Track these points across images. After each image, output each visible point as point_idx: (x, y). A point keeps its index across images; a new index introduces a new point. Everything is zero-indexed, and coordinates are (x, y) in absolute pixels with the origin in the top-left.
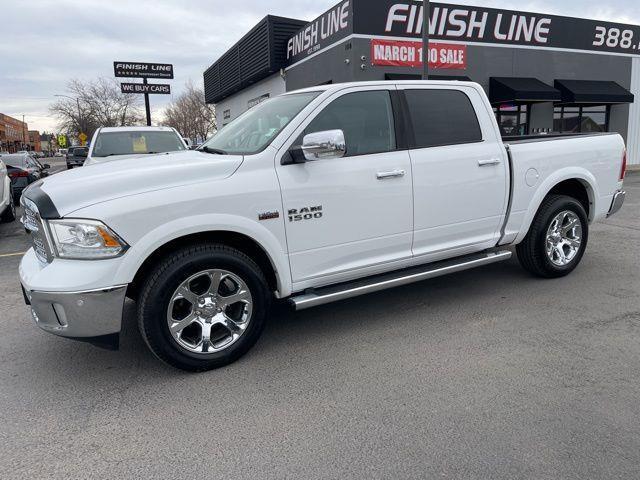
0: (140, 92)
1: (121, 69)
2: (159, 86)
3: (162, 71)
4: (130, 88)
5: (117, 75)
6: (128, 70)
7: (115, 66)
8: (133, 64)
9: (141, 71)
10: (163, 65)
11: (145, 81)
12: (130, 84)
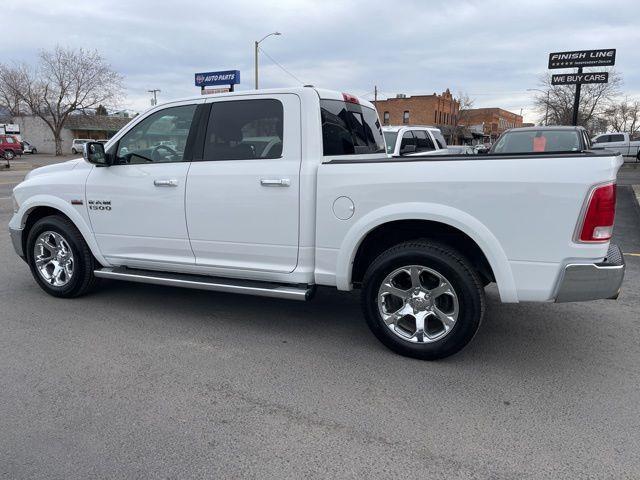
0: (571, 83)
1: (556, 60)
2: (594, 74)
3: (602, 58)
4: (562, 79)
5: (551, 67)
6: (564, 60)
7: (551, 57)
8: (569, 53)
9: (578, 60)
10: (603, 51)
11: (580, 71)
12: (561, 75)
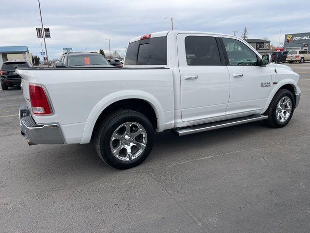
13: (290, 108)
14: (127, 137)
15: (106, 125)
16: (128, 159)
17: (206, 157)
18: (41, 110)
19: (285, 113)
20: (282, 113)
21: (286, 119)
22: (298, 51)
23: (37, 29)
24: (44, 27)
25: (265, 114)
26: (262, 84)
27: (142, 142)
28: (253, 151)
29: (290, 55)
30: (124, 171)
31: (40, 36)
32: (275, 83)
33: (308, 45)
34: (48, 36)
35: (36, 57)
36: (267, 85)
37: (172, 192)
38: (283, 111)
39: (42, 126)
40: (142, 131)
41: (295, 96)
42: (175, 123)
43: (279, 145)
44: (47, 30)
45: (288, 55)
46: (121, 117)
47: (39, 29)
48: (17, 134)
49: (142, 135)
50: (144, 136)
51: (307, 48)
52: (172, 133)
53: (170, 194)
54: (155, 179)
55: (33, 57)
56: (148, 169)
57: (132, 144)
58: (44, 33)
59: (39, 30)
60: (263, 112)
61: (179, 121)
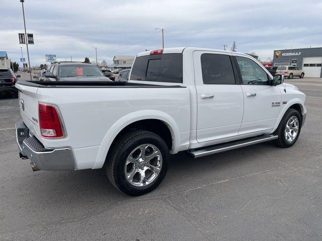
13: (297, 127)
14: (141, 160)
15: (120, 147)
16: (142, 185)
17: (222, 181)
18: (51, 132)
19: (292, 132)
20: (290, 133)
21: (294, 138)
22: (287, 67)
23: (19, 34)
24: (27, 33)
25: (274, 134)
26: (273, 103)
27: (156, 165)
28: (269, 173)
29: (279, 71)
30: (138, 197)
31: (22, 42)
32: (285, 103)
33: (296, 61)
34: (31, 42)
35: (15, 63)
36: (278, 104)
37: (197, 223)
38: (291, 130)
39: (52, 150)
40: (157, 154)
41: (302, 116)
42: (190, 144)
43: (292, 166)
44: (31, 36)
45: (277, 71)
46: (137, 139)
47: (22, 34)
48: (6, 152)
49: (157, 158)
50: (159, 159)
51: (295, 64)
52: (187, 155)
53: (195, 226)
54: (173, 207)
55: (11, 63)
56: (163, 195)
57: (146, 168)
58: (26, 38)
59: (21, 36)
60: (272, 131)
61: (194, 142)
